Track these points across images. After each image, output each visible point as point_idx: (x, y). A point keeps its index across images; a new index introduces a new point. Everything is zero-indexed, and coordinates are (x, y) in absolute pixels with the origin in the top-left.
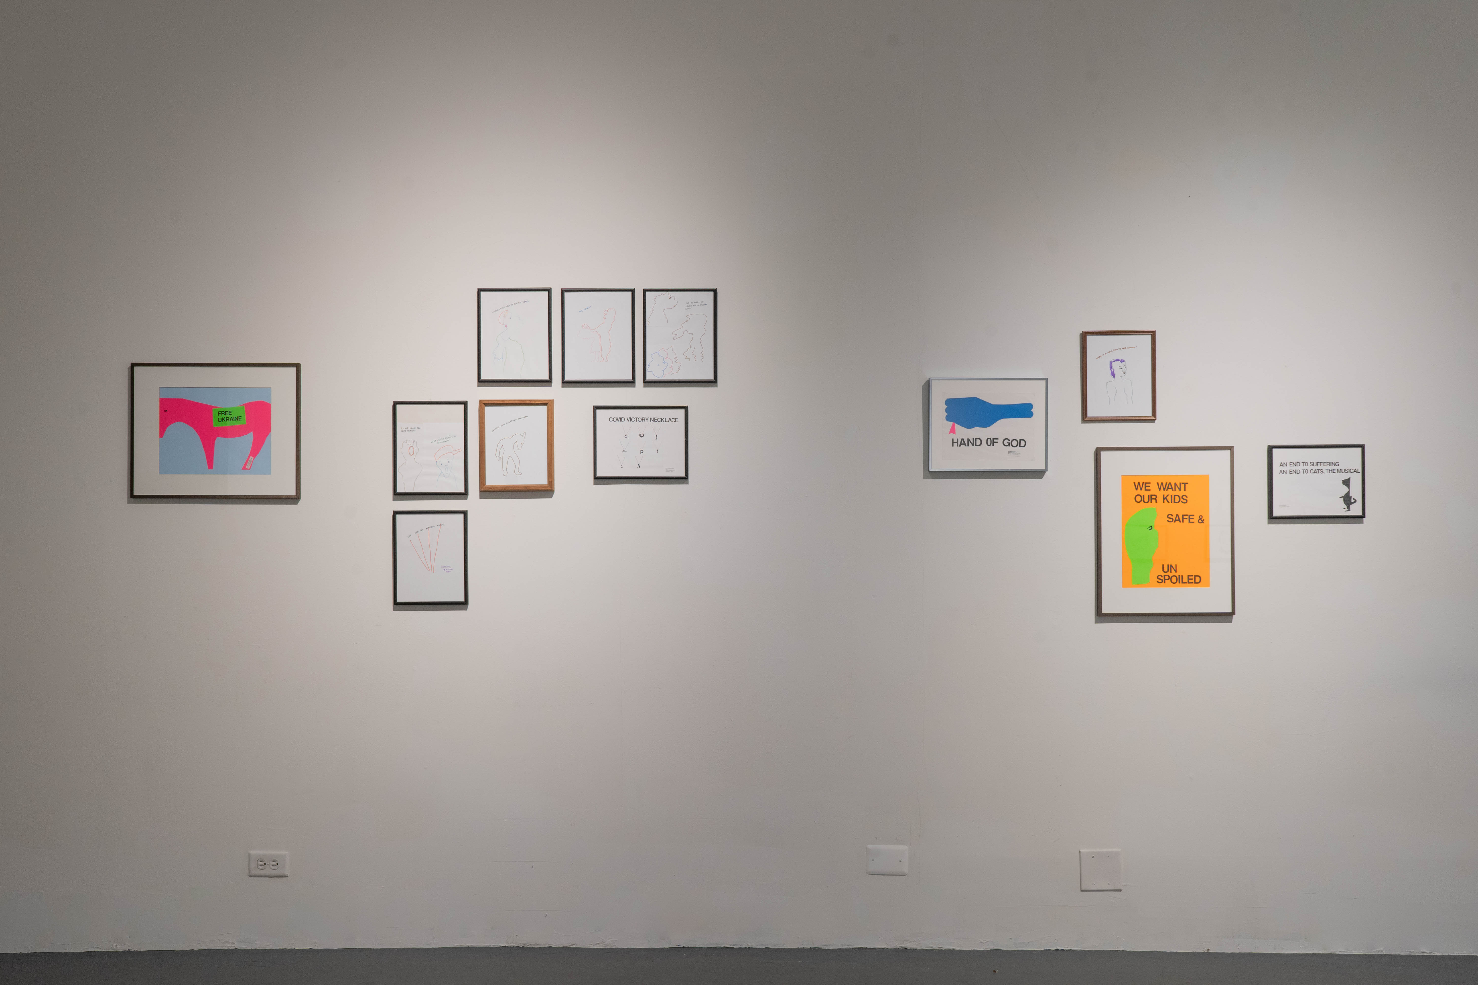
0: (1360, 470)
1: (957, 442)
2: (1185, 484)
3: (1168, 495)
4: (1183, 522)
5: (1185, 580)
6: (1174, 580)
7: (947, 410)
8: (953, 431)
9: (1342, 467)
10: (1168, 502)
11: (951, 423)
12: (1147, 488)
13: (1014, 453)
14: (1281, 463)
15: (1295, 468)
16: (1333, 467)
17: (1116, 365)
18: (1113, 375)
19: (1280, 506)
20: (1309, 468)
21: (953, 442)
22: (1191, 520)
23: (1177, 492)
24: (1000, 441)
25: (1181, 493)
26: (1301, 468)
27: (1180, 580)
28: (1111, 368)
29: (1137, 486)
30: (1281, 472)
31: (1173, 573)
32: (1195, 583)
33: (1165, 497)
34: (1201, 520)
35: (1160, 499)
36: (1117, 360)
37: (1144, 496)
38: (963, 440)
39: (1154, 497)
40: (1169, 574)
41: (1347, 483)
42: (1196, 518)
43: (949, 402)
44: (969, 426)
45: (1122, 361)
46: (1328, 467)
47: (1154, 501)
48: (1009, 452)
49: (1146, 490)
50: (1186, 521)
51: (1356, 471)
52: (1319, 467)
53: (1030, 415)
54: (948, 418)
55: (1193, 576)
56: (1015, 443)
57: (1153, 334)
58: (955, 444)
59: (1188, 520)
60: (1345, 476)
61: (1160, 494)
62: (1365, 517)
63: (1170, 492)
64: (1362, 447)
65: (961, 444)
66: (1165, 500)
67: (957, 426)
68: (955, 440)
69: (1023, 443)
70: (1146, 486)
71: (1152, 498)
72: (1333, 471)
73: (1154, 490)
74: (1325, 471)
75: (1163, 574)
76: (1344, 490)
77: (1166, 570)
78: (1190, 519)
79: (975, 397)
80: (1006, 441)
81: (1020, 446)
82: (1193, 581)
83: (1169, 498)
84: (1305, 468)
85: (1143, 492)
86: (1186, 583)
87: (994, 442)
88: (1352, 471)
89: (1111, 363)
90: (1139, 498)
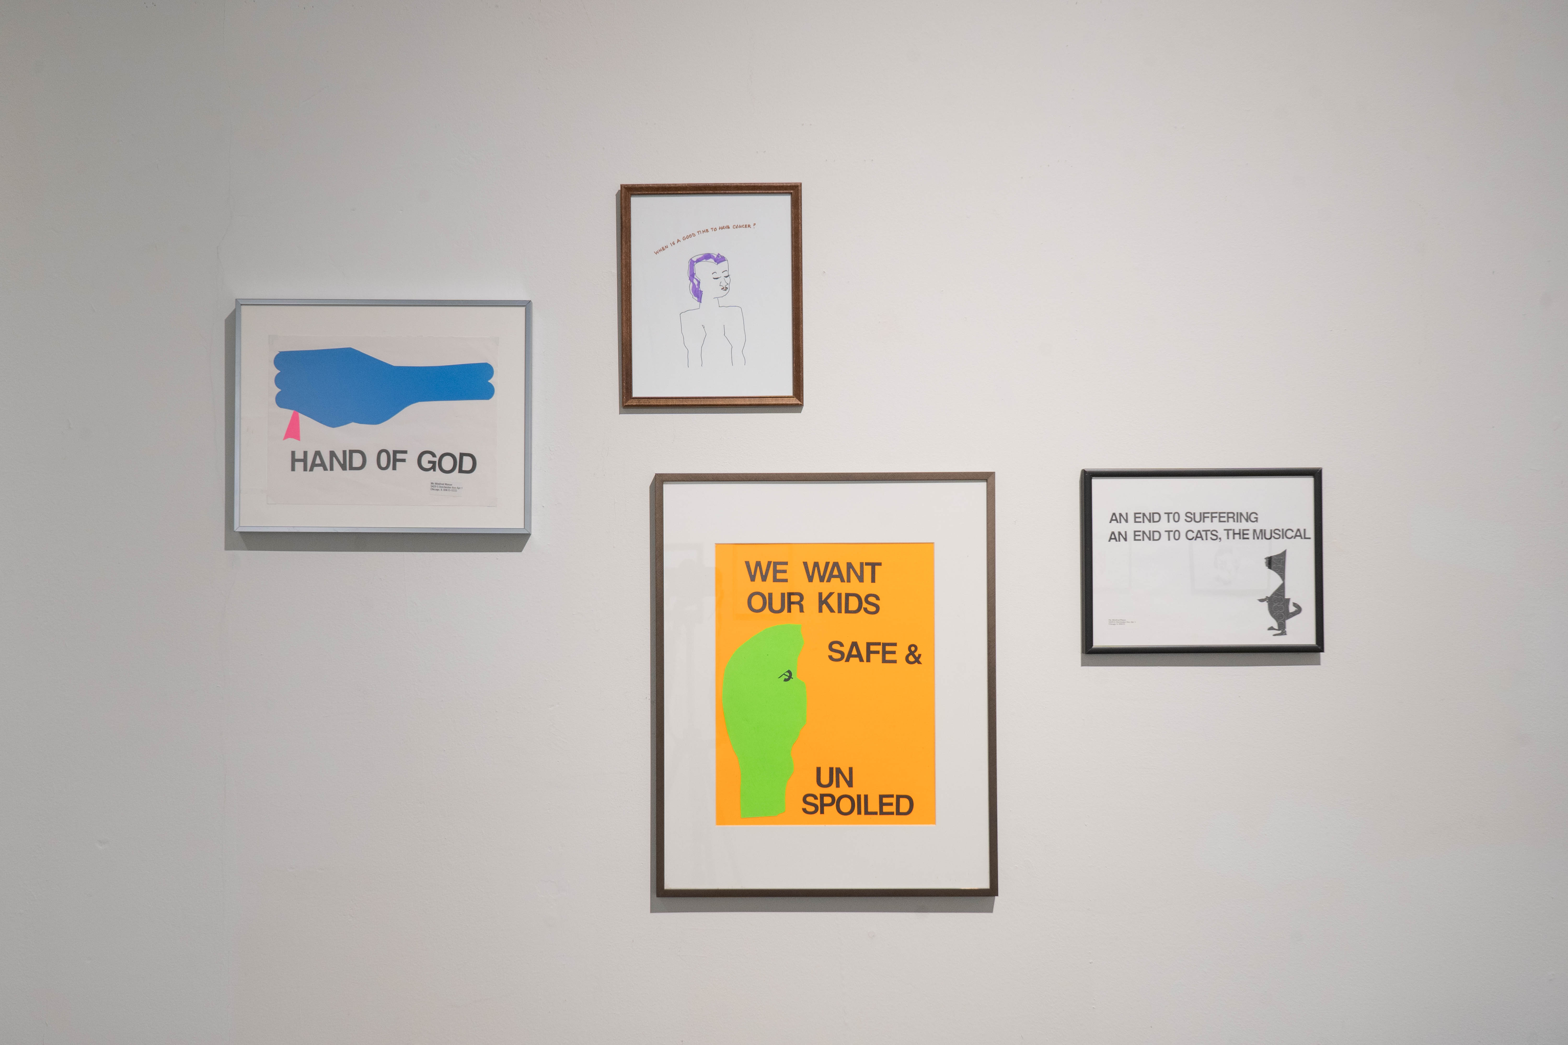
0: (1311, 533)
1: (304, 460)
2: (873, 565)
3: (831, 594)
4: (868, 660)
5: (874, 806)
6: (846, 805)
7: (278, 381)
8: (293, 431)
9: (1265, 524)
10: (832, 610)
11: (289, 413)
12: (780, 576)
13: (447, 487)
14: (1114, 514)
15: (1147, 527)
16: (1244, 525)
17: (704, 270)
18: (698, 293)
19: (1112, 622)
20: (1183, 526)
21: (294, 460)
22: (889, 657)
23: (854, 586)
24: (411, 458)
25: (864, 589)
26: (1163, 526)
27: (860, 806)
28: (692, 275)
29: (755, 571)
30: (1113, 537)
31: (844, 789)
32: (898, 813)
33: (823, 598)
34: (914, 656)
35: (810, 603)
36: (707, 257)
37: (770, 595)
38: (318, 453)
39: (795, 598)
40: (832, 790)
41: (1276, 563)
42: (901, 652)
43: (283, 360)
44: (333, 419)
45: (719, 259)
46: (1231, 525)
47: (795, 608)
48: (434, 486)
49: (775, 580)
50: (876, 658)
51: (1300, 534)
52: (1207, 525)
53: (487, 392)
54: (281, 401)
55: (892, 796)
56: (448, 463)
57: (794, 191)
58: (299, 466)
59: (880, 656)
60: (1274, 548)
61: (812, 590)
62: (1322, 650)
63: (836, 586)
64: (1316, 474)
65: (314, 465)
66: (824, 606)
67: (305, 421)
68: (299, 455)
69: (467, 463)
70: (776, 572)
71: (793, 601)
72: (1243, 535)
73: (797, 581)
74: (1222, 534)
75: (818, 791)
76: (1272, 581)
77: (825, 780)
78: (885, 652)
79: (351, 349)
80: (427, 458)
81: (461, 471)
82: (893, 809)
83: (833, 602)
84: (1173, 526)
85: (768, 587)
86: (875, 813)
87: (396, 460)
88: (1290, 534)
89: (692, 263)
90: (757, 602)
